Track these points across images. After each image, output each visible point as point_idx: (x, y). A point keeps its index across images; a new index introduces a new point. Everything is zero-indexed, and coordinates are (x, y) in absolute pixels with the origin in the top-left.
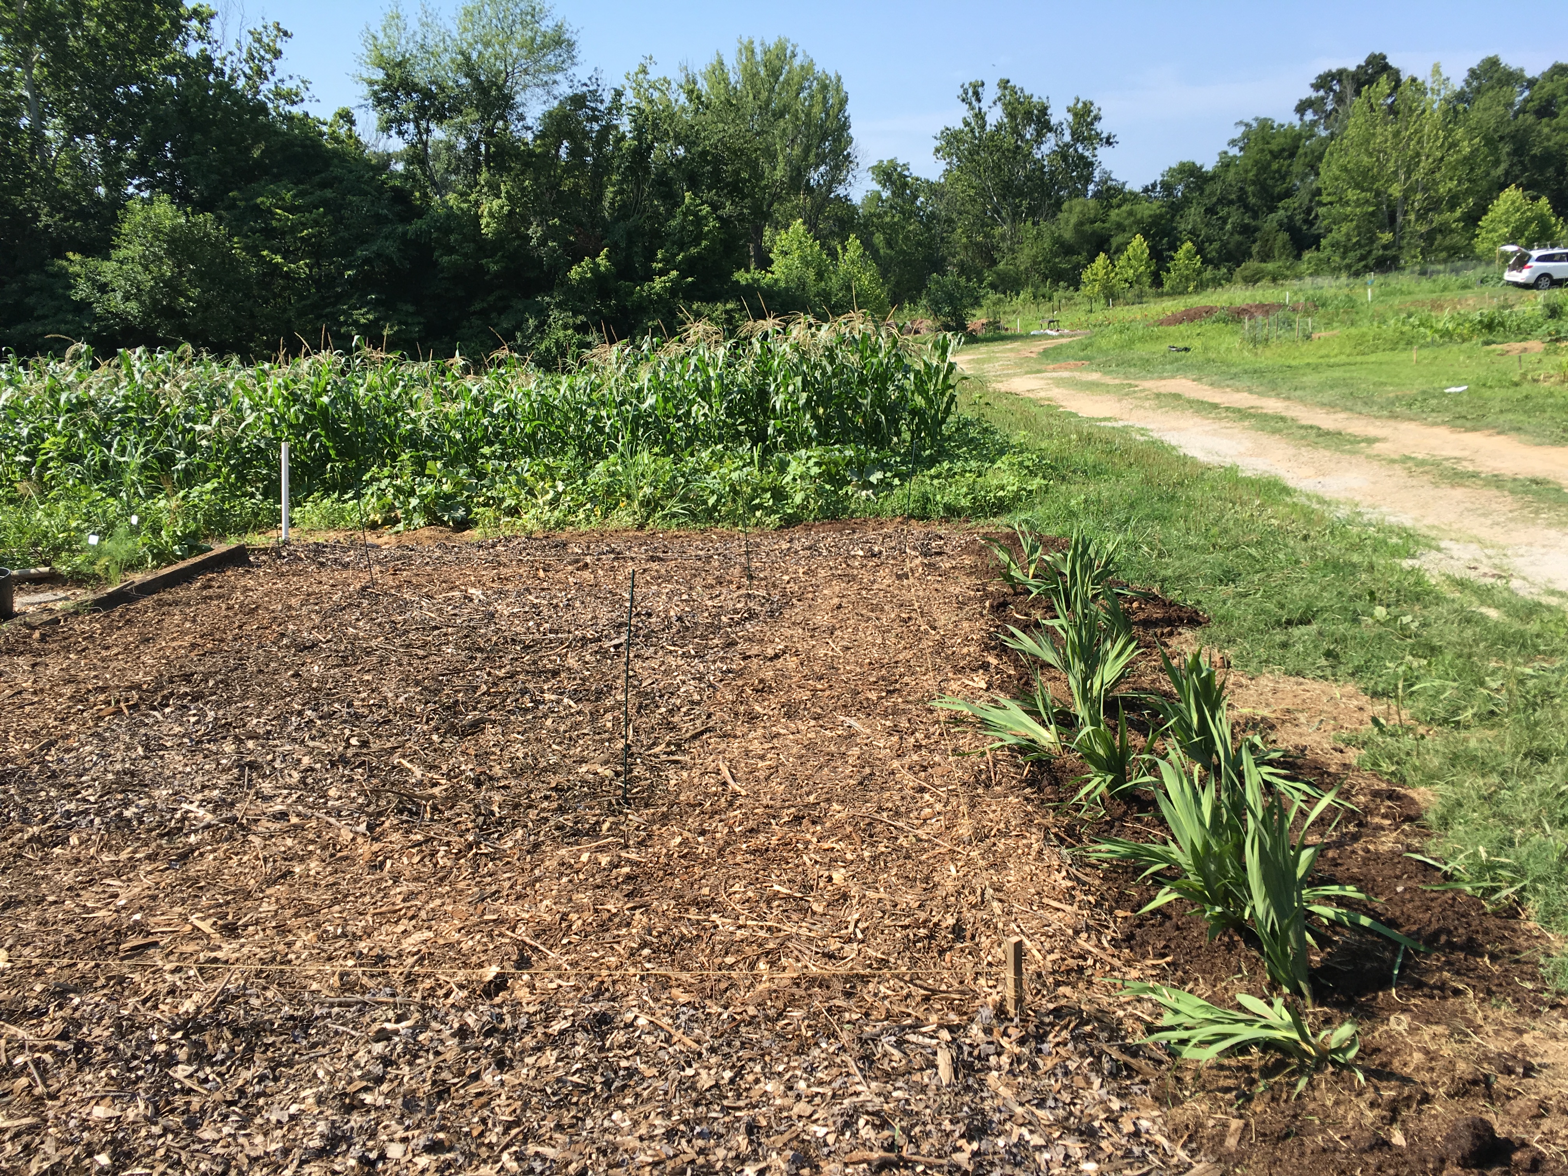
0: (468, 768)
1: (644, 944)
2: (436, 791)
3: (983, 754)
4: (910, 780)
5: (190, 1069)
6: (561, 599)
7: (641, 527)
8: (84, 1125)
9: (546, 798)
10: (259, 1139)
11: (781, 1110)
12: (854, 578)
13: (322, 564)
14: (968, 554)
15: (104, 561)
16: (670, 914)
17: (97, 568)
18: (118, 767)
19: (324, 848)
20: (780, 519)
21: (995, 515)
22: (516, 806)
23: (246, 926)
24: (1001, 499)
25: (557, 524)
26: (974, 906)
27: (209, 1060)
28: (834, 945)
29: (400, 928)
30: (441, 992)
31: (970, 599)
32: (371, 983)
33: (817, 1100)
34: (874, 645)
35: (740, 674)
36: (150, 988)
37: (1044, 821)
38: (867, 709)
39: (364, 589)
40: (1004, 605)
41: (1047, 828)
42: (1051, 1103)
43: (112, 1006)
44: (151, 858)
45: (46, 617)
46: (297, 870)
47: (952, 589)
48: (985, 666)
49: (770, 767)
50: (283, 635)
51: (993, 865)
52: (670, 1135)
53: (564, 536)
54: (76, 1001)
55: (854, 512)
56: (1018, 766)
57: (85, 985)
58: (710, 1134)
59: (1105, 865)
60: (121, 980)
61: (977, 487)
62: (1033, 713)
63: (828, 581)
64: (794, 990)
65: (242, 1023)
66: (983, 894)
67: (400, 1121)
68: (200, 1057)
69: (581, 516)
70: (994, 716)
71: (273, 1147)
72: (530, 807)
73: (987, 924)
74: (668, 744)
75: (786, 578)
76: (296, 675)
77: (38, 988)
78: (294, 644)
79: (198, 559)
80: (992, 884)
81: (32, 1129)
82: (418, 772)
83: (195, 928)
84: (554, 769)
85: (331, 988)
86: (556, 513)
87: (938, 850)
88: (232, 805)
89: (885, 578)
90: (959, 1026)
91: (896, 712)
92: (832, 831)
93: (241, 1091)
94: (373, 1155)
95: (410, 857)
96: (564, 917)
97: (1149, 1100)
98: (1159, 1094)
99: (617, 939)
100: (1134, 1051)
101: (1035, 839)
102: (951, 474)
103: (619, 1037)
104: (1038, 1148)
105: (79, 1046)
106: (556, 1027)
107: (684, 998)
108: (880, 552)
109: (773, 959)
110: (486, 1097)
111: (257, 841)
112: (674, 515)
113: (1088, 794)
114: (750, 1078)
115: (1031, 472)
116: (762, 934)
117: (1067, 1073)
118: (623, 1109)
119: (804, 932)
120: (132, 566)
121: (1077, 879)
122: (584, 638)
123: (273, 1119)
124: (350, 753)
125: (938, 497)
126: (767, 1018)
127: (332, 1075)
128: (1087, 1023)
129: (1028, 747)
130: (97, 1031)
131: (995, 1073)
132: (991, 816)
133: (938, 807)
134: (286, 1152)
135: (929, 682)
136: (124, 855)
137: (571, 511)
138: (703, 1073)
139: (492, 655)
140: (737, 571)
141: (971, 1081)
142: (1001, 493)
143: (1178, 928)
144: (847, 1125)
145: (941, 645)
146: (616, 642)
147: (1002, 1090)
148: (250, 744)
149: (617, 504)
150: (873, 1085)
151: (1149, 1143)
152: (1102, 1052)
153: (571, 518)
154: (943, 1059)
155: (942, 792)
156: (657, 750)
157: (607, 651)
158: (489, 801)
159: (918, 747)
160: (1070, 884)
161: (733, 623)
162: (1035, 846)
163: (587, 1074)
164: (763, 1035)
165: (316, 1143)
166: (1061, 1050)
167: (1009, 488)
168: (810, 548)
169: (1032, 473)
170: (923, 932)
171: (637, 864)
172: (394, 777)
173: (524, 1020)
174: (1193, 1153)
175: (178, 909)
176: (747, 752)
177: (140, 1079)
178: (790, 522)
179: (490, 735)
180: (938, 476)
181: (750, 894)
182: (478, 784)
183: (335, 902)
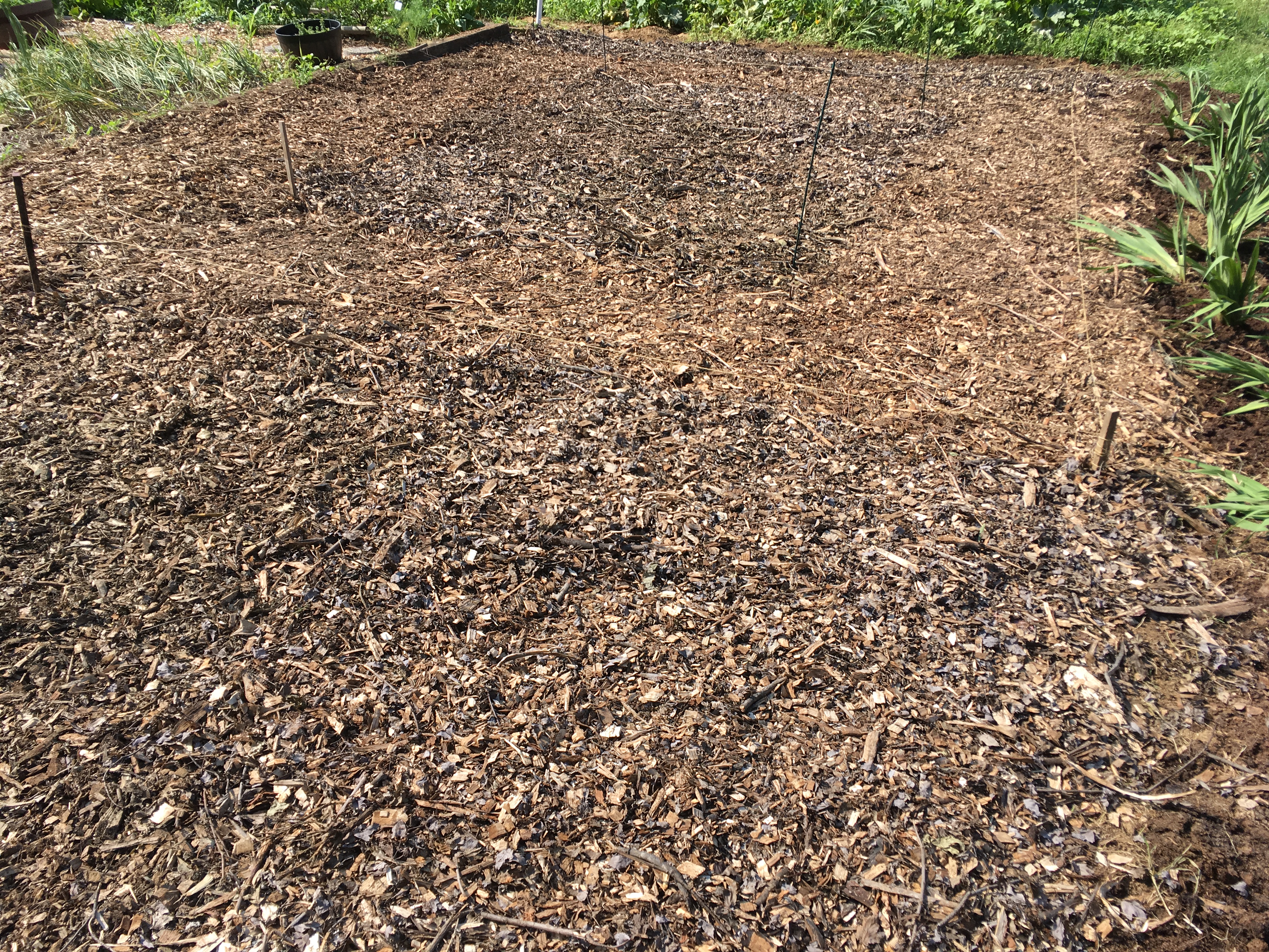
0: (673, 223)
1: (798, 370)
2: (647, 235)
3: (1111, 270)
4: (1039, 283)
5: (474, 392)
6: (756, 98)
7: (831, 45)
8: (406, 413)
9: (731, 254)
10: (519, 443)
11: (891, 498)
12: (1018, 108)
13: (566, 49)
14: (1133, 99)
15: (405, 26)
16: (821, 353)
17: (400, 31)
18: (420, 183)
19: (565, 264)
20: (958, 49)
21: (1166, 66)
22: (708, 256)
23: (510, 308)
24: (1176, 51)
25: (758, 34)
26: (1077, 387)
27: (486, 389)
28: (950, 396)
29: (617, 328)
30: (644, 376)
31: (1126, 138)
32: (596, 360)
33: (922, 497)
34: (1027, 168)
35: (902, 178)
36: (446, 337)
37: (1156, 332)
38: (1010, 221)
39: (598, 71)
40: (1159, 147)
41: (1157, 338)
42: (1113, 534)
43: (422, 343)
44: (445, 251)
45: (365, 65)
46: (545, 276)
47: (1110, 128)
48: (1128, 199)
49: (917, 257)
50: (535, 102)
51: (1100, 359)
52: (806, 497)
53: (763, 46)
54: (398, 335)
55: (1029, 49)
56: (1141, 285)
57: (403, 326)
58: (836, 503)
59: (1203, 376)
60: (427, 328)
61: (1155, 37)
62: (1167, 244)
63: (994, 109)
64: (913, 421)
65: (509, 369)
66: (1087, 379)
67: (613, 451)
68: (480, 385)
69: (780, 29)
70: (1128, 241)
71: (528, 449)
72: (718, 258)
73: (1085, 402)
74: (833, 227)
75: (955, 102)
76: (545, 134)
77: (374, 323)
78: (543, 109)
79: (474, 32)
80: (1097, 374)
81: (372, 409)
82: (634, 220)
83: (475, 302)
84: (739, 233)
85: (568, 358)
86: (759, 24)
87: (1053, 341)
88: (499, 223)
89: (1048, 112)
90: (1046, 469)
91: (1036, 226)
92: (963, 313)
93: (507, 412)
94: (595, 468)
95: (626, 280)
96: (738, 341)
97: (1199, 548)
98: (1209, 547)
99: (777, 364)
100: (1195, 513)
101: (1143, 345)
102: (1132, 21)
103: (773, 428)
104: (1097, 563)
105: (402, 364)
106: (727, 413)
107: (825, 412)
108: (1047, 88)
109: (899, 396)
110: (674, 448)
111: (517, 252)
112: (862, 36)
113: (1200, 317)
114: (871, 473)
115: (1214, 26)
116: (893, 379)
117: (1131, 518)
118: (772, 475)
119: (927, 383)
120: (425, 33)
121: (1175, 382)
122: (772, 132)
123: (529, 432)
124: (583, 199)
125: (1115, 43)
126: (889, 437)
127: (568, 414)
128: (1159, 486)
129: (1152, 272)
130: (412, 357)
131: (1070, 507)
132: (1108, 320)
133: (1060, 307)
134: (537, 454)
135: (1072, 205)
136: (426, 247)
137: (772, 24)
138: (835, 464)
139: (697, 138)
140: (911, 92)
141: (1048, 508)
142: (1179, 45)
143: (1257, 433)
144: (943, 517)
145: (1090, 175)
146: (799, 139)
147: (1074, 520)
148: (512, 181)
149: (812, 21)
150: (968, 496)
151: (1191, 577)
152: (1166, 509)
153: (771, 31)
154: (1029, 490)
155: (1066, 296)
156: (822, 230)
157: (790, 146)
158: (687, 249)
159: (1051, 258)
160: (1167, 384)
161: (900, 136)
162: (1143, 350)
163: (748, 448)
164: (884, 447)
165: (557, 452)
166: (1131, 501)
167: (1189, 40)
168: (981, 77)
169: (1215, 28)
170: (1027, 399)
171: (799, 313)
172: (616, 220)
173: (704, 404)
174: (1228, 592)
175: (463, 288)
176: (899, 243)
177: (441, 392)
178: (966, 53)
179: (691, 200)
180: (1119, 22)
181: (887, 348)
182: (680, 235)
183: (571, 302)
